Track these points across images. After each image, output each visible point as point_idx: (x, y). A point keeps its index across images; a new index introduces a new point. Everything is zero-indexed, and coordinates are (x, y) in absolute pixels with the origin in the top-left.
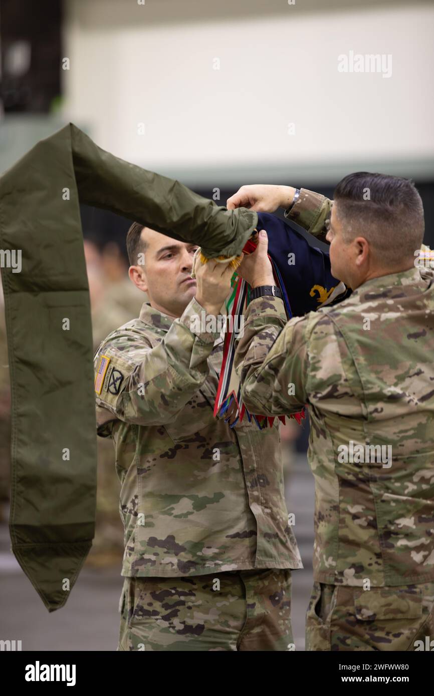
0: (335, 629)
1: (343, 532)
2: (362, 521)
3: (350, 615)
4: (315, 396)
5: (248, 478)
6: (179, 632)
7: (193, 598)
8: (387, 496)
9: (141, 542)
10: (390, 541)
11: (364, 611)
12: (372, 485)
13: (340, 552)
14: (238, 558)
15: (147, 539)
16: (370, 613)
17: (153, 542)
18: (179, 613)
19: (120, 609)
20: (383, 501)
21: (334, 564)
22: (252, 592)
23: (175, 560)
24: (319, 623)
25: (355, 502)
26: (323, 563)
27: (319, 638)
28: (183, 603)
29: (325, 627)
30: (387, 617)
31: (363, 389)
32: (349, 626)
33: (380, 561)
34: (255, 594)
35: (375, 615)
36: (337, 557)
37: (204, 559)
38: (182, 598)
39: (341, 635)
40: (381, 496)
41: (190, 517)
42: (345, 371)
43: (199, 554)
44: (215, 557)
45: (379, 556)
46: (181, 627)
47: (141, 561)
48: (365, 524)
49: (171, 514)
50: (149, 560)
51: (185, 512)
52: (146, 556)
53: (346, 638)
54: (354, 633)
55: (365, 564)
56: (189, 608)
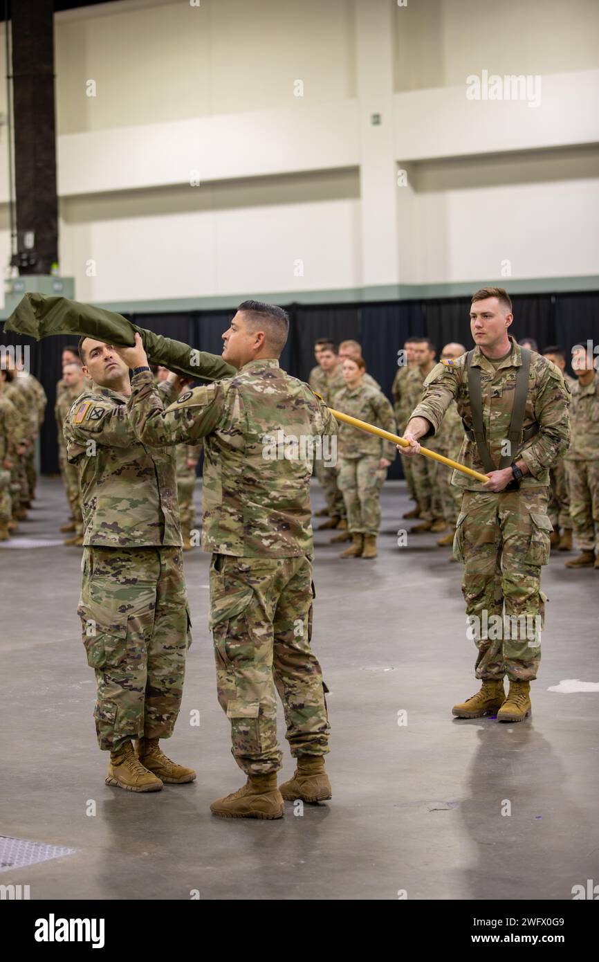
0: (227, 577)
1: (221, 523)
2: (235, 517)
3: (235, 568)
4: (222, 432)
5: (161, 491)
6: (123, 583)
7: (130, 563)
8: (251, 504)
9: (97, 525)
10: (250, 531)
11: (243, 565)
12: (242, 495)
13: (219, 534)
14: (153, 538)
15: (100, 523)
16: (247, 566)
17: (104, 525)
18: (122, 573)
19: (83, 570)
20: (248, 507)
21: (214, 540)
22: (164, 557)
23: (117, 537)
24: (217, 574)
25: (232, 507)
26: (207, 540)
27: (218, 583)
28: (124, 566)
29: (221, 576)
30: (257, 568)
31: (248, 430)
32: (234, 575)
33: (243, 542)
34: (166, 558)
35: (250, 567)
36: (216, 537)
37: (135, 538)
38: (124, 563)
39: (231, 580)
40: (247, 503)
41: (128, 512)
42: (241, 417)
43: (132, 534)
44: (141, 537)
45: (242, 538)
46: (124, 580)
47: (97, 536)
48: (237, 519)
49: (115, 509)
50: (102, 536)
51: (125, 508)
52: (99, 533)
53: (233, 582)
54: (238, 579)
55: (233, 543)
56: (128, 569)
